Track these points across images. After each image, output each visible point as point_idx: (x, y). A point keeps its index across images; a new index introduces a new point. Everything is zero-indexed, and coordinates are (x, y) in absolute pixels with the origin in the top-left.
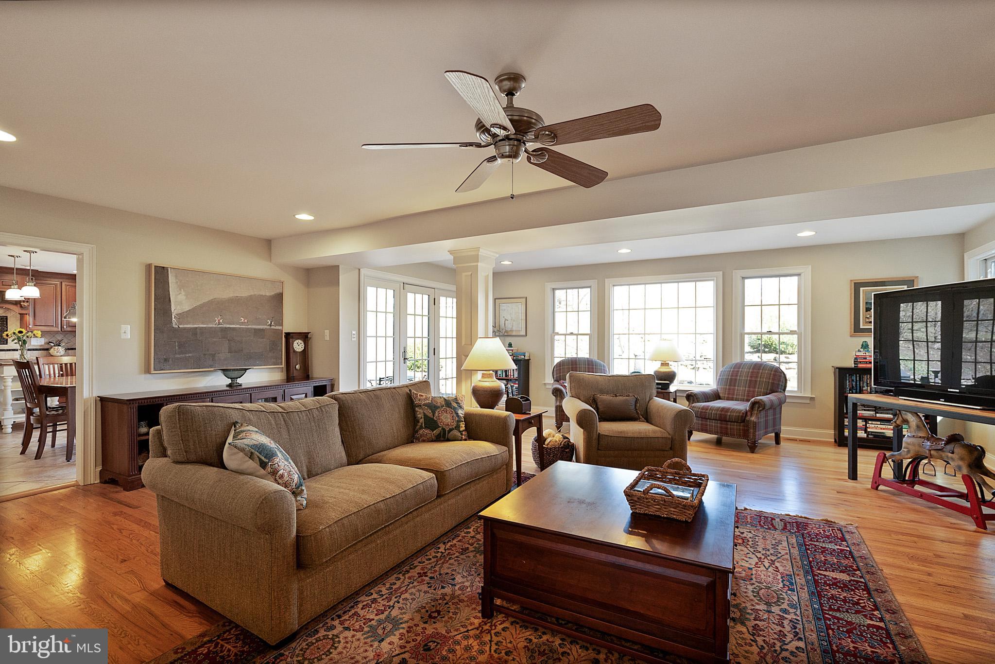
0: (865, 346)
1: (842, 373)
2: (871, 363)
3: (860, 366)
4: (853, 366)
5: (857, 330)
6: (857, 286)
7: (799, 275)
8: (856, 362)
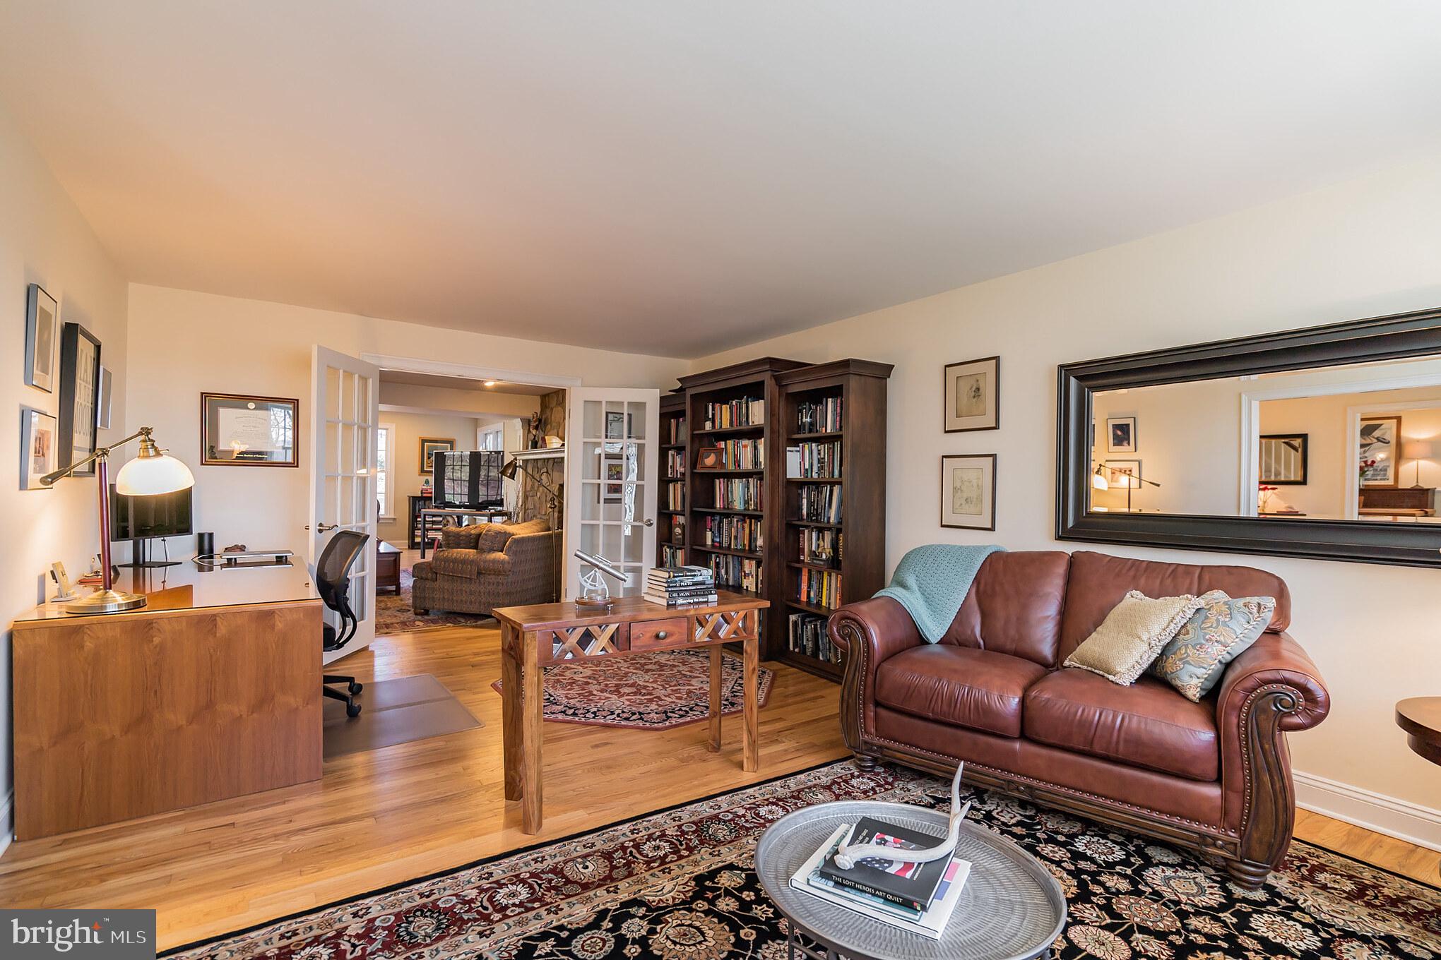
0: (427, 482)
1: (414, 500)
2: (432, 493)
3: (424, 495)
4: (420, 495)
5: (423, 471)
6: (424, 441)
7: (387, 429)
8: (422, 493)
